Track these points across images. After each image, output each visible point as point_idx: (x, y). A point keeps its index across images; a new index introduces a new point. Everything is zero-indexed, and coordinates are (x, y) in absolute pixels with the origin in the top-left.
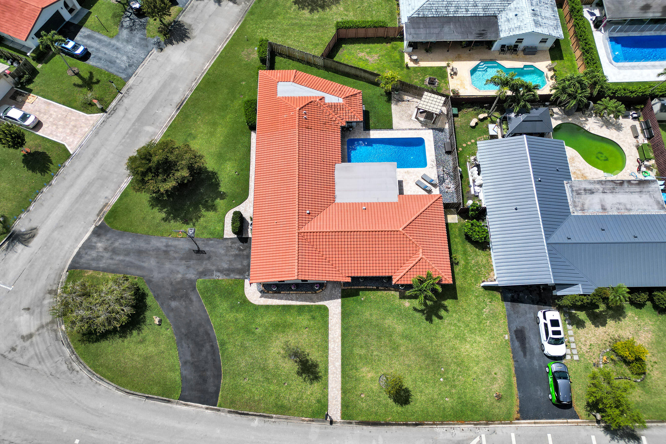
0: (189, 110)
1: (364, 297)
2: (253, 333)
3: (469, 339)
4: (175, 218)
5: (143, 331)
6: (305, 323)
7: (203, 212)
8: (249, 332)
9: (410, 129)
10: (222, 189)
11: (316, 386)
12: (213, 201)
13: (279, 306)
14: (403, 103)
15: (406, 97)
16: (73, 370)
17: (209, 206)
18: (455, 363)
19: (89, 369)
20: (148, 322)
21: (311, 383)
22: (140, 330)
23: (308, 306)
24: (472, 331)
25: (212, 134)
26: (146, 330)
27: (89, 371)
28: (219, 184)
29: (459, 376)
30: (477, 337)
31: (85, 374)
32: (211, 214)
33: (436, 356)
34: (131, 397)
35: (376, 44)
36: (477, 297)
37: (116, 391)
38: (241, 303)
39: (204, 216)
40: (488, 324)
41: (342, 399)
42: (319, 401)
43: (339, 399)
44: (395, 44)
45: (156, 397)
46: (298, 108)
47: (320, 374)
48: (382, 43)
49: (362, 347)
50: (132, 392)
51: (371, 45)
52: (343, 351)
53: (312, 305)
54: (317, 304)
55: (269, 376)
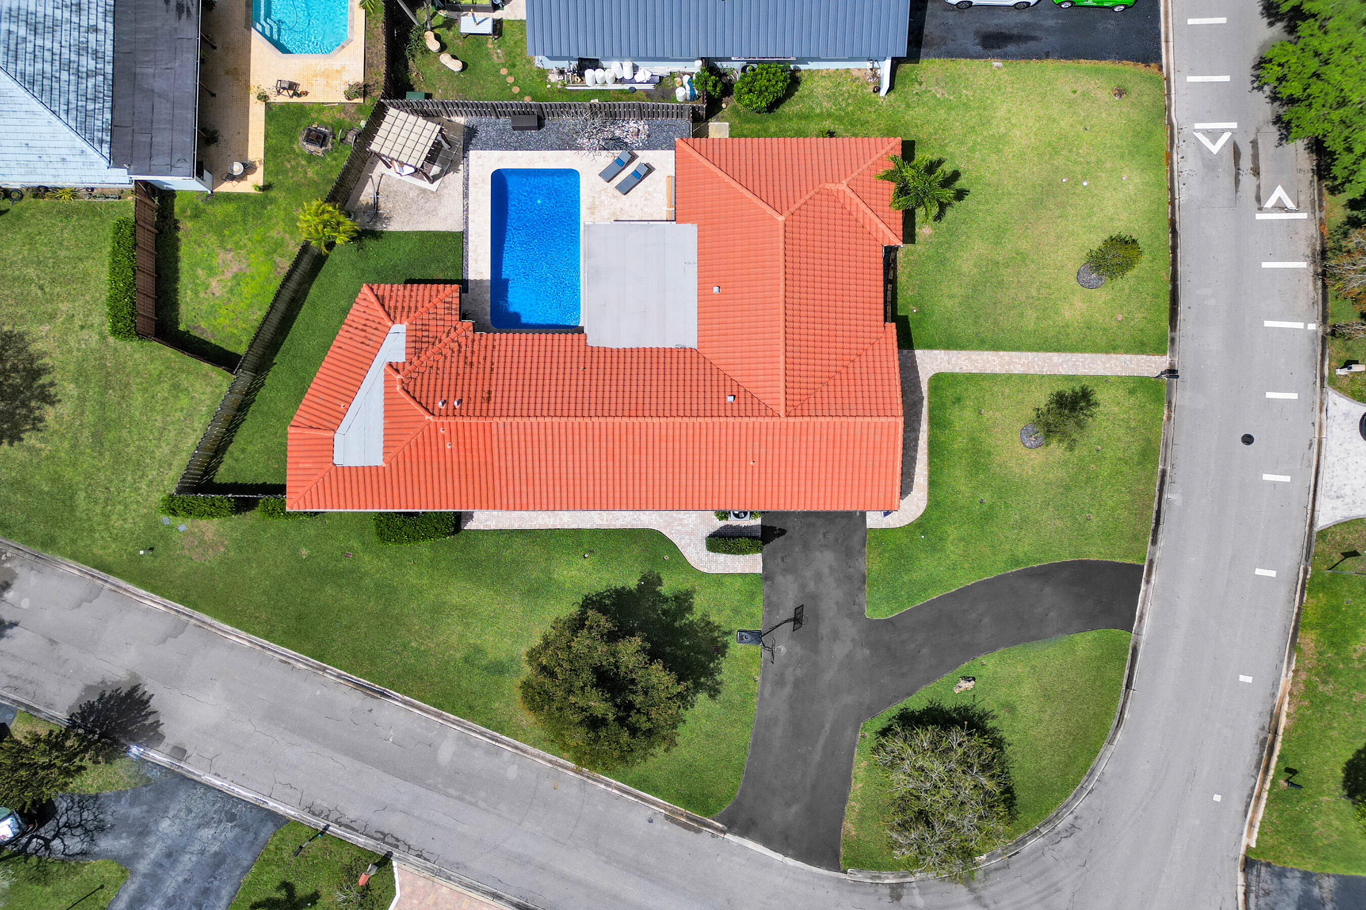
0: (390, 669)
1: (911, 307)
2: (991, 507)
3: (1002, 130)
4: (711, 674)
5: (988, 709)
6: (969, 414)
7: (694, 617)
8: (988, 517)
9: (466, 195)
10: (633, 583)
11: (1101, 395)
12: (666, 600)
13: (931, 463)
14: (382, 204)
15: (362, 198)
16: (1073, 826)
17: (679, 606)
18: (1051, 157)
19: (1071, 797)
20: (967, 702)
21: (1096, 404)
22: (986, 715)
23: (931, 411)
24: (985, 122)
25: (466, 614)
26: (986, 704)
27: (1075, 796)
28: (616, 591)
29: (1078, 154)
30: (998, 115)
31: (1079, 805)
32: (700, 604)
33: (1039, 190)
34: (1127, 716)
35: (181, 254)
36: (908, 105)
37: (1115, 742)
38: (922, 534)
39: (705, 615)
40: (970, 93)
41: (1127, 352)
42: (1132, 392)
43: (1128, 357)
44: (183, 211)
45: (1127, 672)
46: (428, 417)
47: (1078, 389)
48: (178, 240)
49: (1021, 315)
50: (1118, 715)
51: (184, 265)
52: (1030, 349)
53: (930, 402)
54: (925, 394)
55: (1083, 477)
